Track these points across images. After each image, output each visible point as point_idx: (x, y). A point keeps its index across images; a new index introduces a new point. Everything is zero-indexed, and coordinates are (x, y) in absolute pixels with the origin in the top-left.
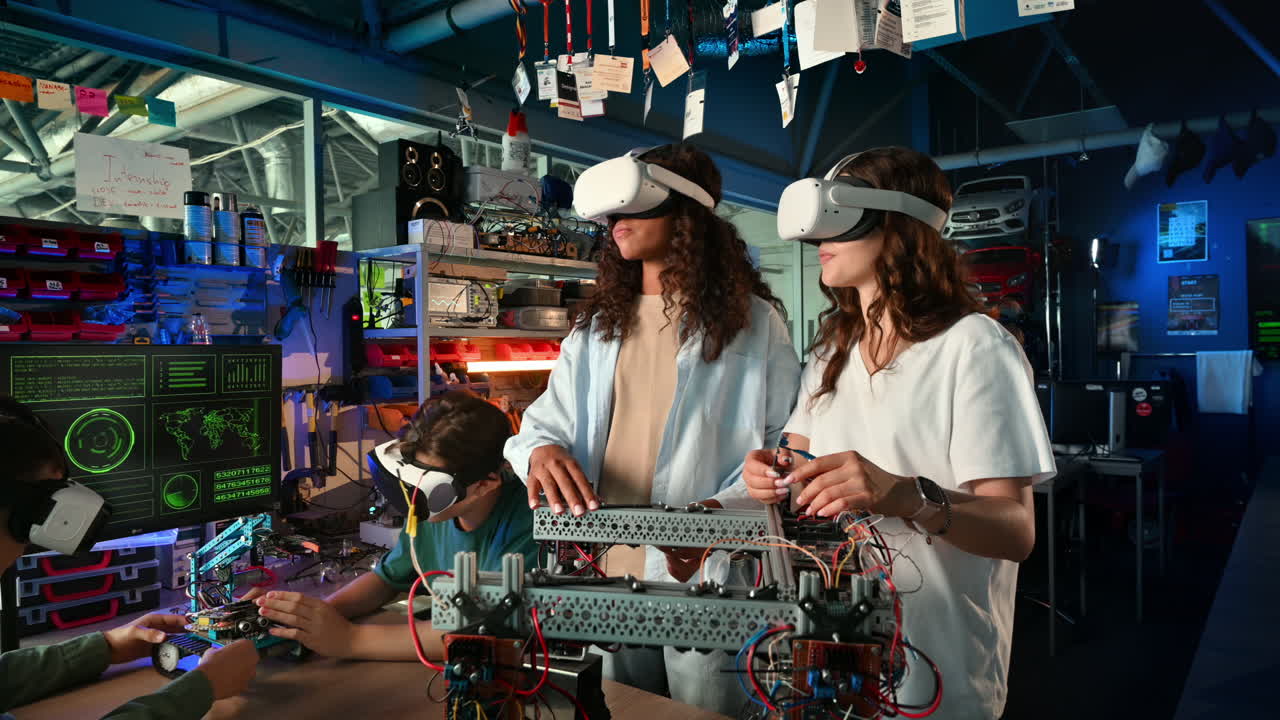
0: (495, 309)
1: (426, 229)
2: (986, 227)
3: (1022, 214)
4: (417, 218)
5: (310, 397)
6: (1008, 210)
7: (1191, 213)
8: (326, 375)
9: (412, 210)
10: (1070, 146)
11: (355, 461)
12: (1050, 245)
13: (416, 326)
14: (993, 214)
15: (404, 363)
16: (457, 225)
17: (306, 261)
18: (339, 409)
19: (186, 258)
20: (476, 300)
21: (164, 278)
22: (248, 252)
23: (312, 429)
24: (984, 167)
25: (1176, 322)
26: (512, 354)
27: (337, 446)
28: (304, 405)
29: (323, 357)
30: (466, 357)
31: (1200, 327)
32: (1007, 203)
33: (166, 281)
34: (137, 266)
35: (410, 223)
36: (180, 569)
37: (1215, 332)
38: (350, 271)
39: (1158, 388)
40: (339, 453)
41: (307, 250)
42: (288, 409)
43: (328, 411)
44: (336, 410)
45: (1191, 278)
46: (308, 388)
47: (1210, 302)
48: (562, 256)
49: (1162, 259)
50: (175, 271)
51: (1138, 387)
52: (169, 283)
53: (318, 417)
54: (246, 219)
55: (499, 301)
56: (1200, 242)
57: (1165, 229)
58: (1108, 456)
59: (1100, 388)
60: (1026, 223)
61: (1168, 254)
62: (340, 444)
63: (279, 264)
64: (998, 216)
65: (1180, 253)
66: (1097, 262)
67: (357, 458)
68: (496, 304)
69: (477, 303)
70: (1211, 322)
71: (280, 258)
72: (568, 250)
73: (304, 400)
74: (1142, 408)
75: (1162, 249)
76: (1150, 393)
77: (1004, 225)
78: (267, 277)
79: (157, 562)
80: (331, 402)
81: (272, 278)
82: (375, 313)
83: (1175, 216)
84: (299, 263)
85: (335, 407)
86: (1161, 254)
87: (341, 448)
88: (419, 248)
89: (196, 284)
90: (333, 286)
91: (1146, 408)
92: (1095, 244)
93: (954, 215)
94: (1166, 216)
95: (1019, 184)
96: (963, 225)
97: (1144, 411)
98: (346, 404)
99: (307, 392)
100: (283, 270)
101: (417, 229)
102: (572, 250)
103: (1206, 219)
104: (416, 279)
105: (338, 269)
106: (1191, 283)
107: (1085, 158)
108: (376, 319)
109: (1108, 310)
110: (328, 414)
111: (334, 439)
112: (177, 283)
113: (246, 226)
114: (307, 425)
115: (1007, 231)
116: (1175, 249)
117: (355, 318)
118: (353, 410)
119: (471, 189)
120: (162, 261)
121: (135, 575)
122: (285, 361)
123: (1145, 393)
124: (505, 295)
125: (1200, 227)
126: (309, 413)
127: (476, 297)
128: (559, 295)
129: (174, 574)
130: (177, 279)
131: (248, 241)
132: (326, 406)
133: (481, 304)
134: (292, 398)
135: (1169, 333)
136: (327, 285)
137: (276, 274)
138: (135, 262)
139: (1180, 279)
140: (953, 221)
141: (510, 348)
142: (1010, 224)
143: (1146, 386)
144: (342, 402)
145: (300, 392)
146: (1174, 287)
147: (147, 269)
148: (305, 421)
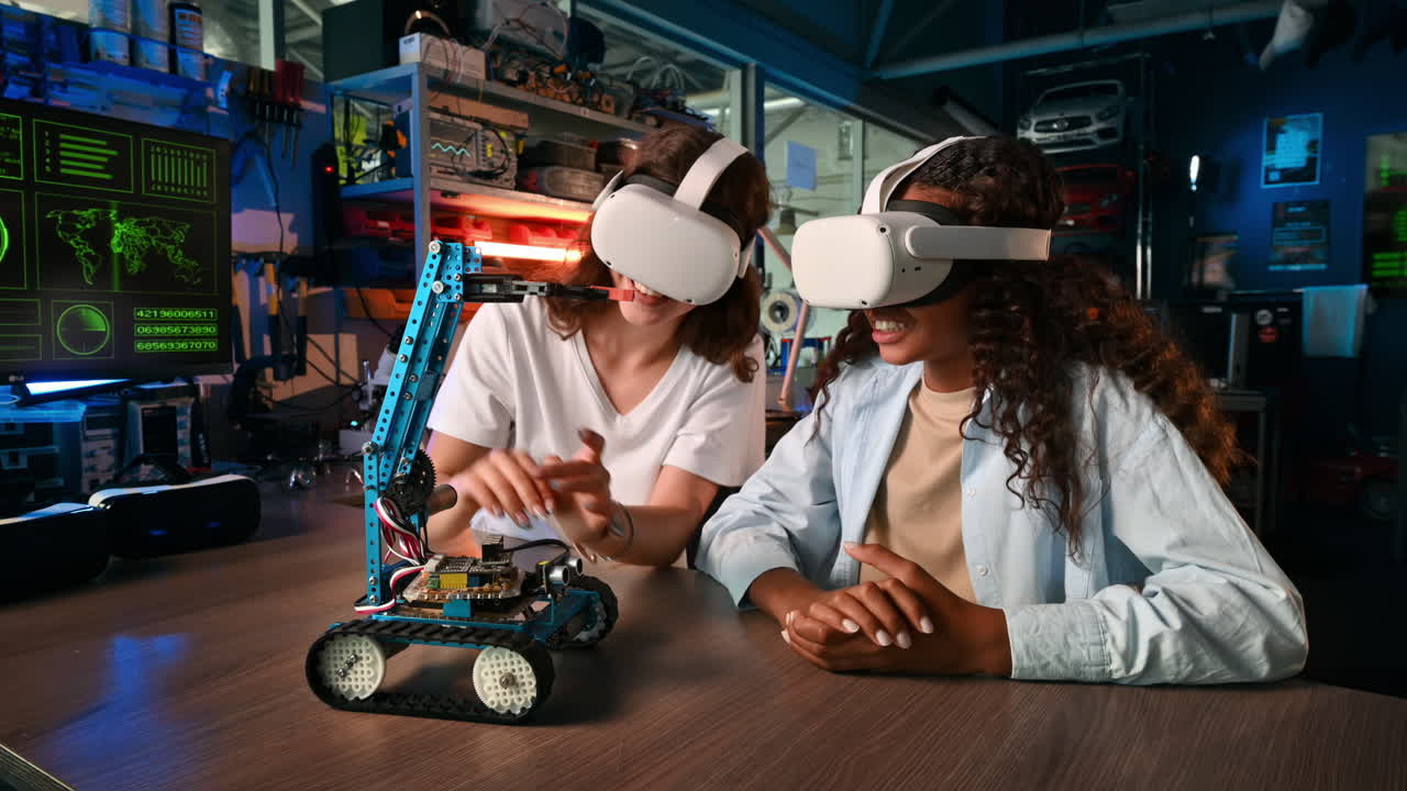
0: (513, 165)
1: (424, 48)
2: (1075, 138)
3: (1116, 122)
4: (413, 31)
5: (270, 269)
6: (1101, 118)
7: (1303, 129)
8: (291, 243)
9: (405, 22)
10: (1194, 21)
11: (330, 360)
12: (1145, 162)
13: (411, 176)
14: (1084, 122)
15: (394, 234)
16: (464, 48)
17: (262, 85)
18: (308, 289)
19: (93, 54)
20: (489, 150)
21: (61, 80)
22: (181, 57)
23: (274, 310)
24: (1089, 49)
25: (1279, 255)
26: (530, 238)
27: (306, 339)
28: (261, 280)
29: (287, 218)
30: (474, 234)
31: (1306, 262)
32: (1098, 110)
33: (64, 85)
34: (20, 58)
35: (402, 40)
36: (93, 469)
37: (1323, 267)
38: (321, 109)
39: (1285, 310)
40: (309, 345)
41: (263, 72)
42: (241, 282)
43: (293, 291)
44: (304, 290)
45: (1300, 204)
46: (268, 257)
47: (1319, 232)
48: (595, 107)
49: (1267, 182)
50: (78, 73)
51: (1264, 308)
52: (70, 89)
53: (281, 297)
54: (177, 11)
55: (518, 156)
56: (1311, 162)
57: (1272, 148)
58: (1225, 389)
59: (1219, 310)
60: (1121, 133)
61: (1274, 176)
62: (312, 337)
63: (224, 86)
64: (1089, 124)
65: (1288, 175)
66: (1197, 183)
67: (333, 357)
68: (514, 159)
69: (489, 155)
70: (1320, 255)
71: (227, 76)
72: (603, 102)
73: (261, 273)
74: (1266, 334)
75: (1269, 170)
76: (1276, 316)
77: (1096, 135)
78: (210, 102)
79: (56, 448)
80: (298, 279)
81: (216, 103)
82: (355, 166)
83: (1283, 132)
84: (251, 87)
85: (304, 286)
86: (1267, 176)
87: (313, 342)
88: (415, 69)
89: (109, 96)
90: (299, 126)
91: (1272, 334)
92: (1195, 163)
93: (1038, 124)
94: (1274, 132)
95: (1112, 90)
96: (1048, 135)
97: (1268, 337)
98: (317, 285)
99: (267, 261)
100: (231, 94)
101: (412, 49)
102: (608, 104)
103: (1319, 135)
104: (411, 113)
105: (307, 105)
106: (1300, 209)
107: (1210, 35)
108: (357, 175)
109: (1204, 243)
110: (295, 295)
111: (302, 329)
112: (81, 91)
113: (179, 22)
114: (265, 306)
115: (1099, 143)
116: (1282, 171)
117: (329, 169)
118: (326, 293)
119: (479, 14)
120: (58, 57)
121: (23, 464)
122: (235, 217)
123: (1270, 315)
124: (525, 149)
125: (1312, 145)
126: (269, 292)
127: (489, 146)
128: (593, 157)
129: (84, 474)
130: (82, 85)
131: (179, 41)
132: (291, 283)
133: (497, 157)
134: (245, 269)
135: (1273, 268)
136: (290, 123)
137: (220, 98)
138: (16, 53)
139: (1287, 205)
140: (1037, 131)
141: (528, 231)
142: (1102, 133)
143: (1271, 307)
144: (312, 281)
145: (257, 260)
146: (1280, 216)
147: (36, 62)
148: (263, 300)
